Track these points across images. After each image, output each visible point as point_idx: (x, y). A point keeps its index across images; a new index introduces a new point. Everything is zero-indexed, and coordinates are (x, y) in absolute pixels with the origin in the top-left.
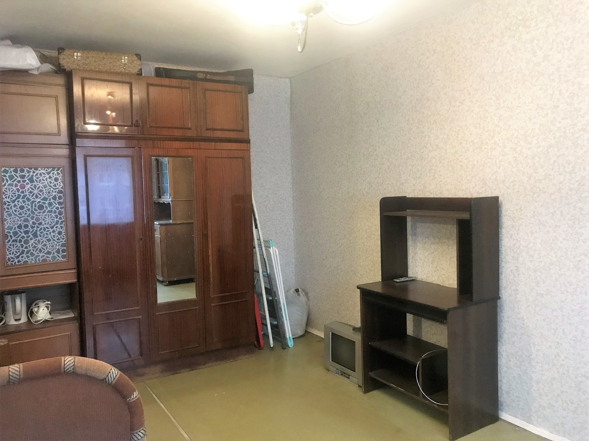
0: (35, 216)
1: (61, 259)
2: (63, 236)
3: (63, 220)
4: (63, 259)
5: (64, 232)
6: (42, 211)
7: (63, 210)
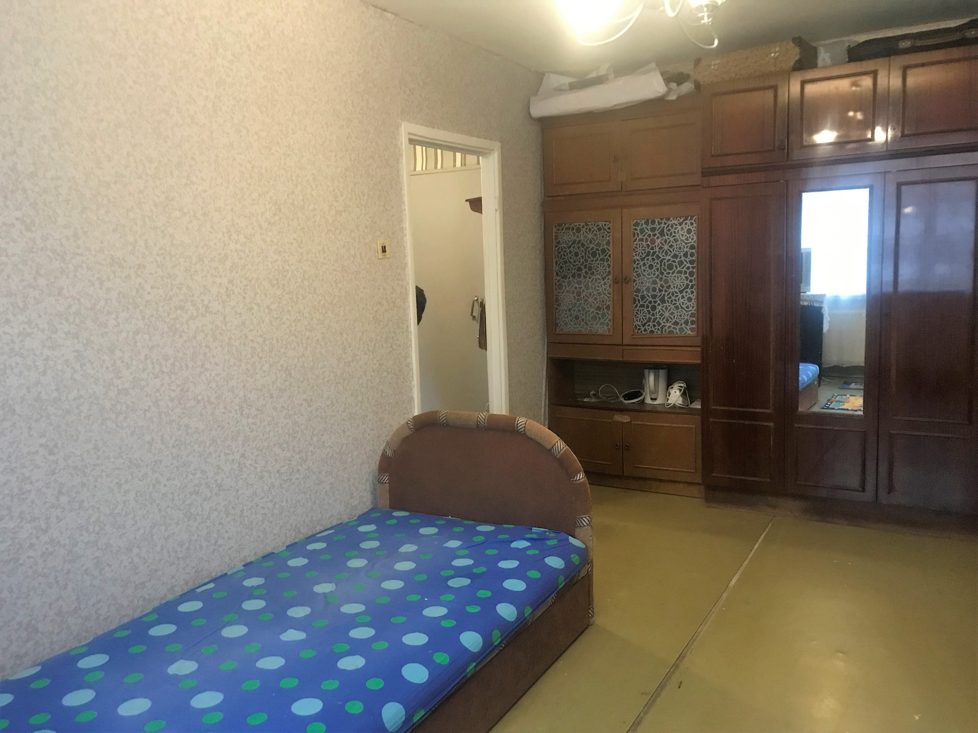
0: (663, 277)
1: (689, 332)
2: (693, 304)
3: (694, 283)
4: (691, 333)
5: (694, 299)
6: (671, 271)
7: (694, 270)
